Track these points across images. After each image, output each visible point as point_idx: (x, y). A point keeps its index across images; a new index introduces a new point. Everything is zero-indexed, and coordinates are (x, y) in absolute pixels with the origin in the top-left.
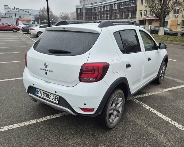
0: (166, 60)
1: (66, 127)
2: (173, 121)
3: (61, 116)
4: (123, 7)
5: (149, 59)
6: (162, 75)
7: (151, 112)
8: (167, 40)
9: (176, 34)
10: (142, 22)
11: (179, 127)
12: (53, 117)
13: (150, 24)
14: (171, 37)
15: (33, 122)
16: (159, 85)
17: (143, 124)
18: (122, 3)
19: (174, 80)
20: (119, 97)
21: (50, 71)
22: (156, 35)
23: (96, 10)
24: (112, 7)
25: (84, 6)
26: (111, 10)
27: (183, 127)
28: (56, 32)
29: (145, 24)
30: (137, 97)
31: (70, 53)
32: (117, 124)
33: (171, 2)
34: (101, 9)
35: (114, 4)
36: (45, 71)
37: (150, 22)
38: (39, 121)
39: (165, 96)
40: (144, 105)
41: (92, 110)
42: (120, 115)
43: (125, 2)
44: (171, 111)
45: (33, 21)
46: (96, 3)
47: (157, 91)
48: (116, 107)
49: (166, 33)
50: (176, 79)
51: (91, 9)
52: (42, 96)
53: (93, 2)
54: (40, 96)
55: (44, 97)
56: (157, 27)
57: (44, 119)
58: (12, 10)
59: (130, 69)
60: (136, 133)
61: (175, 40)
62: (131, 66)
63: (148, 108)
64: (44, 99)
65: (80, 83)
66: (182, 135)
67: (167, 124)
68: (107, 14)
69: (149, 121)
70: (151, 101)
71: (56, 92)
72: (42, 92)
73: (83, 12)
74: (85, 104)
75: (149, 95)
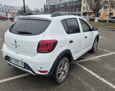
0: (97, 38)
1: (30, 83)
2: (101, 78)
3: (27, 75)
4: (73, 4)
5: (86, 37)
6: (95, 47)
7: (87, 72)
8: (99, 25)
9: (105, 21)
10: (85, 14)
11: (105, 82)
12: (22, 76)
13: (90, 15)
14: (102, 23)
15: (8, 79)
16: (93, 54)
17: (81, 80)
18: (72, 2)
19: (103, 50)
20: (66, 62)
21: (18, 46)
22: (93, 22)
23: (57, 7)
24: (66, 5)
25: (49, 4)
26: (66, 7)
27: (107, 82)
28: (24, 20)
29: (87, 15)
30: (79, 62)
31: (32, 33)
32: (65, 80)
33: (102, 1)
34: (59, 6)
35: (68, 3)
36: (15, 46)
37: (90, 14)
38: (12, 78)
39: (97, 60)
40: (83, 67)
41: (46, 72)
42: (66, 74)
43: (74, 2)
44: (100, 71)
45: (17, 13)
46: (56, 2)
47: (92, 57)
48: (63, 69)
49: (99, 21)
50: (104, 50)
51: (53, 6)
52: (14, 62)
53: (55, 2)
54: (13, 62)
55: (15, 63)
56: (94, 17)
57: (16, 77)
58: (3, 7)
59: (72, 44)
60: (77, 86)
61: (105, 25)
62: (73, 42)
63: (85, 69)
64: (15, 64)
65: (38, 53)
66: (107, 87)
67: (97, 80)
68: (63, 9)
69: (86, 78)
70: (87, 64)
71: (22, 60)
72: (14, 60)
73: (48, 8)
74: (41, 68)
75: (87, 60)
